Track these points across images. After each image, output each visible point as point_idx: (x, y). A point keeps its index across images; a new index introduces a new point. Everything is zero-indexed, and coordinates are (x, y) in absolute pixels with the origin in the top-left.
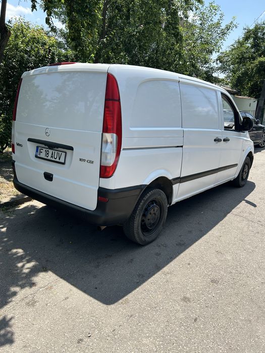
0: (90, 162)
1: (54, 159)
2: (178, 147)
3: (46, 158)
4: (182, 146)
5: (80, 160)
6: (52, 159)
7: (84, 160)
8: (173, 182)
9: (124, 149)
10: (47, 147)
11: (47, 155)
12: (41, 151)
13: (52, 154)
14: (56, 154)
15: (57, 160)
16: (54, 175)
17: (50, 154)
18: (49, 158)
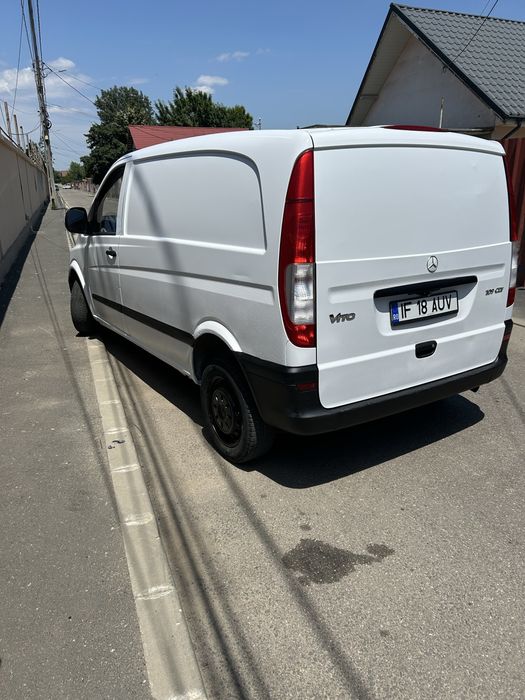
1: (439, 312)
3: (422, 315)
5: (487, 292)
6: (435, 313)
10: (415, 295)
11: (424, 310)
12: (407, 307)
13: (434, 303)
14: (441, 301)
15: (446, 310)
16: (438, 341)
17: (430, 304)
18: (430, 312)
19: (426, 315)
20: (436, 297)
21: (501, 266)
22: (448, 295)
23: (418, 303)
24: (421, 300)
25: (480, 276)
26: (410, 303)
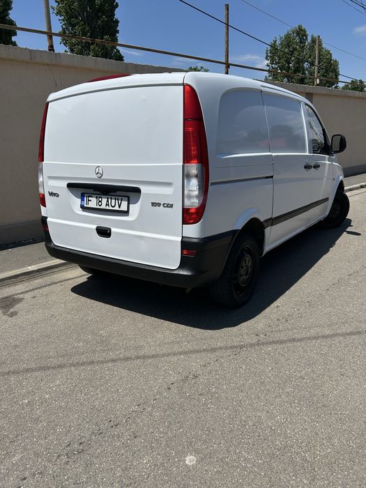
0: (167, 206)
1: (111, 208)
2: (267, 177)
3: (98, 207)
4: (272, 177)
5: (153, 204)
6: (107, 208)
7: (159, 205)
8: (265, 224)
9: (212, 184)
10: (98, 193)
11: (100, 204)
12: (90, 199)
13: (108, 201)
14: (113, 201)
15: (117, 208)
16: (113, 230)
17: (104, 201)
18: (103, 206)
19: (101, 207)
20: (109, 197)
21: (169, 184)
22: (120, 198)
23: (97, 198)
24: (99, 196)
25: (144, 189)
26: (91, 197)
